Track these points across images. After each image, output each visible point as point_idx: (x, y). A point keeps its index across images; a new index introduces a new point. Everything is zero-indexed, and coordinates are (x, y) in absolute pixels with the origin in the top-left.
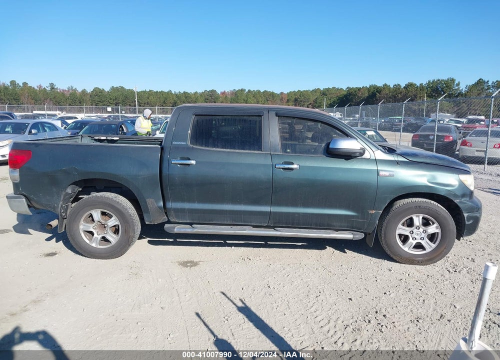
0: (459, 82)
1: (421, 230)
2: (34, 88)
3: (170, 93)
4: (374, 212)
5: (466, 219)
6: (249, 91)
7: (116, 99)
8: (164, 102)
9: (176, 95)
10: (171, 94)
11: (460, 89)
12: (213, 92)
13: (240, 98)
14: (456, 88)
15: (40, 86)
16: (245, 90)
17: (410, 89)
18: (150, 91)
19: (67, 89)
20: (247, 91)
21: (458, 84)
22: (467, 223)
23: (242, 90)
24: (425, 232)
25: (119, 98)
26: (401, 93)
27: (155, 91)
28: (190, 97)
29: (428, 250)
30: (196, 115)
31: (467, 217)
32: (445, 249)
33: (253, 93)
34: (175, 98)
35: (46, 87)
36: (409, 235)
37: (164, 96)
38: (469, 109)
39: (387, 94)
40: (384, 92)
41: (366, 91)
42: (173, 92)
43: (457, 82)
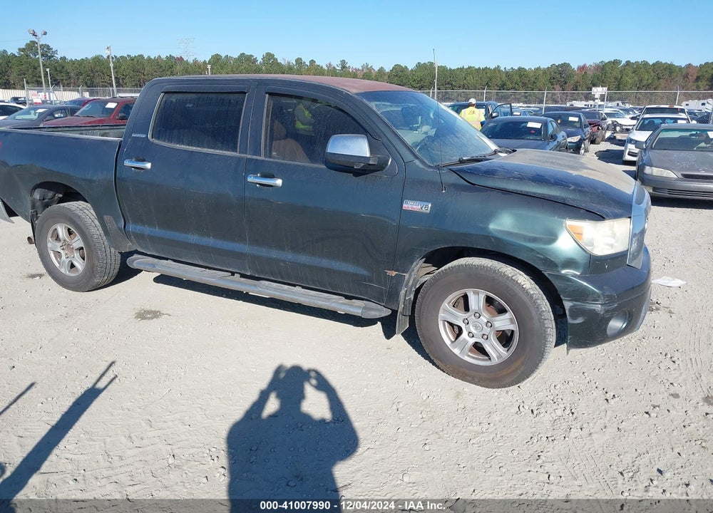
1: (484, 319)
2: (322, 67)
3: (497, 69)
4: (394, 273)
5: (567, 312)
6: (628, 63)
7: (421, 80)
8: (487, 83)
9: (507, 73)
10: (500, 71)
12: (565, 66)
13: (608, 75)
15: (330, 64)
16: (620, 62)
18: (469, 68)
19: (361, 68)
20: (623, 62)
22: (570, 321)
23: (616, 62)
24: (489, 324)
25: (425, 80)
27: (477, 67)
28: (526, 76)
29: (495, 360)
30: (166, 93)
31: (570, 310)
32: (522, 364)
33: (635, 66)
34: (504, 78)
35: (336, 66)
36: (463, 326)
37: (488, 74)
42: (502, 69)
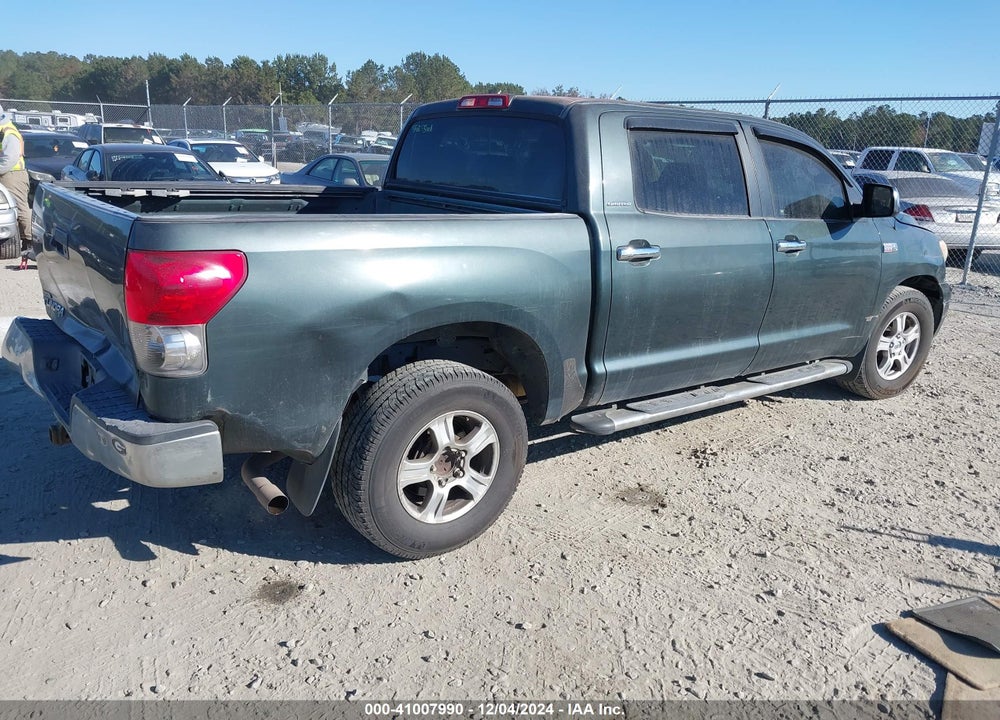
0: (334, 65)
1: (901, 339)
4: (871, 318)
11: (338, 77)
14: (331, 75)
17: (244, 70)
21: (333, 68)
24: (904, 341)
26: (226, 77)
36: (889, 350)
38: (356, 118)
39: (196, 78)
40: (187, 73)
41: (144, 68)
43: (330, 64)
